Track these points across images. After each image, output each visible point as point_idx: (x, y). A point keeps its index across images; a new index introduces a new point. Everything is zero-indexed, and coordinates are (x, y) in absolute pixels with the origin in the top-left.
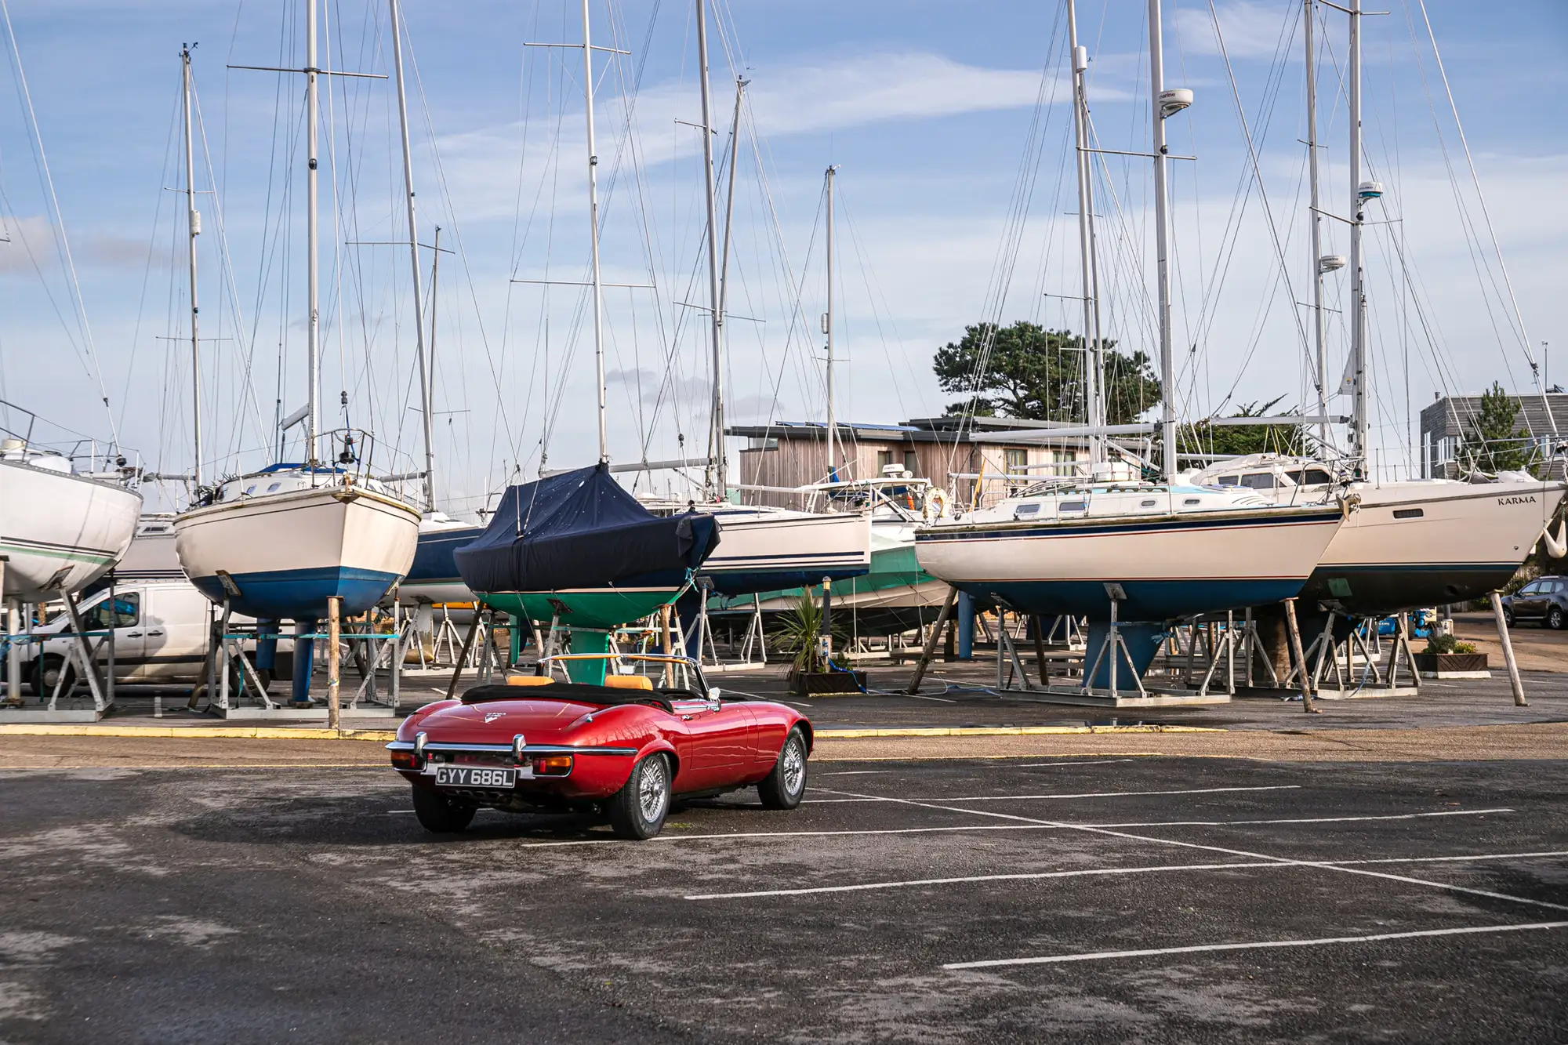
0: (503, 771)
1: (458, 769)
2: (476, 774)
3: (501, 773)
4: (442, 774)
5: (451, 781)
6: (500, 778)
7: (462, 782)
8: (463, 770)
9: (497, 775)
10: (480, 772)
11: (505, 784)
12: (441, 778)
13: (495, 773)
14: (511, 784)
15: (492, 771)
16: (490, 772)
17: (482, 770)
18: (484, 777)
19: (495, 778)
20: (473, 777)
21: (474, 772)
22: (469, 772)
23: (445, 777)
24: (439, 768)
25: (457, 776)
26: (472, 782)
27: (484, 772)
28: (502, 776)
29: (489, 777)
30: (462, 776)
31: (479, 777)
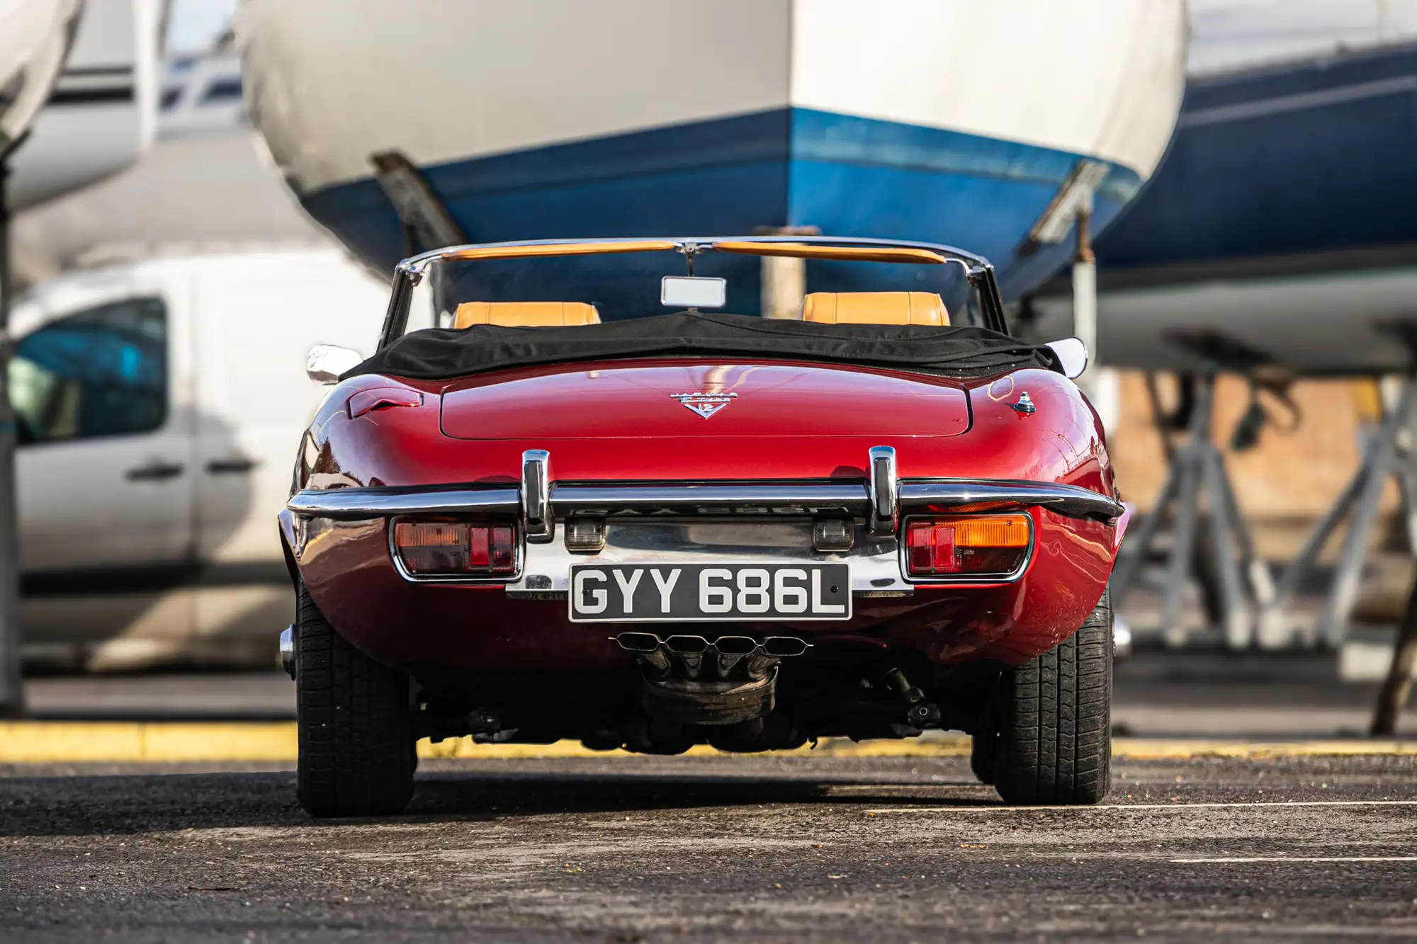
0: (808, 569)
1: (647, 568)
2: (713, 582)
3: (802, 575)
4: (590, 585)
5: (628, 607)
6: (801, 592)
7: (666, 607)
8: (666, 570)
9: (789, 582)
10: (727, 575)
11: (818, 607)
12: (590, 600)
13: (780, 575)
14: (840, 609)
15: (772, 569)
16: (764, 575)
17: (735, 569)
18: (745, 591)
19: (781, 591)
20: (705, 591)
21: (705, 576)
22: (690, 574)
23: (601, 595)
24: (576, 569)
25: (647, 591)
26: (705, 606)
27: (742, 575)
28: (807, 585)
29: (762, 591)
30: (666, 589)
31: (726, 592)
